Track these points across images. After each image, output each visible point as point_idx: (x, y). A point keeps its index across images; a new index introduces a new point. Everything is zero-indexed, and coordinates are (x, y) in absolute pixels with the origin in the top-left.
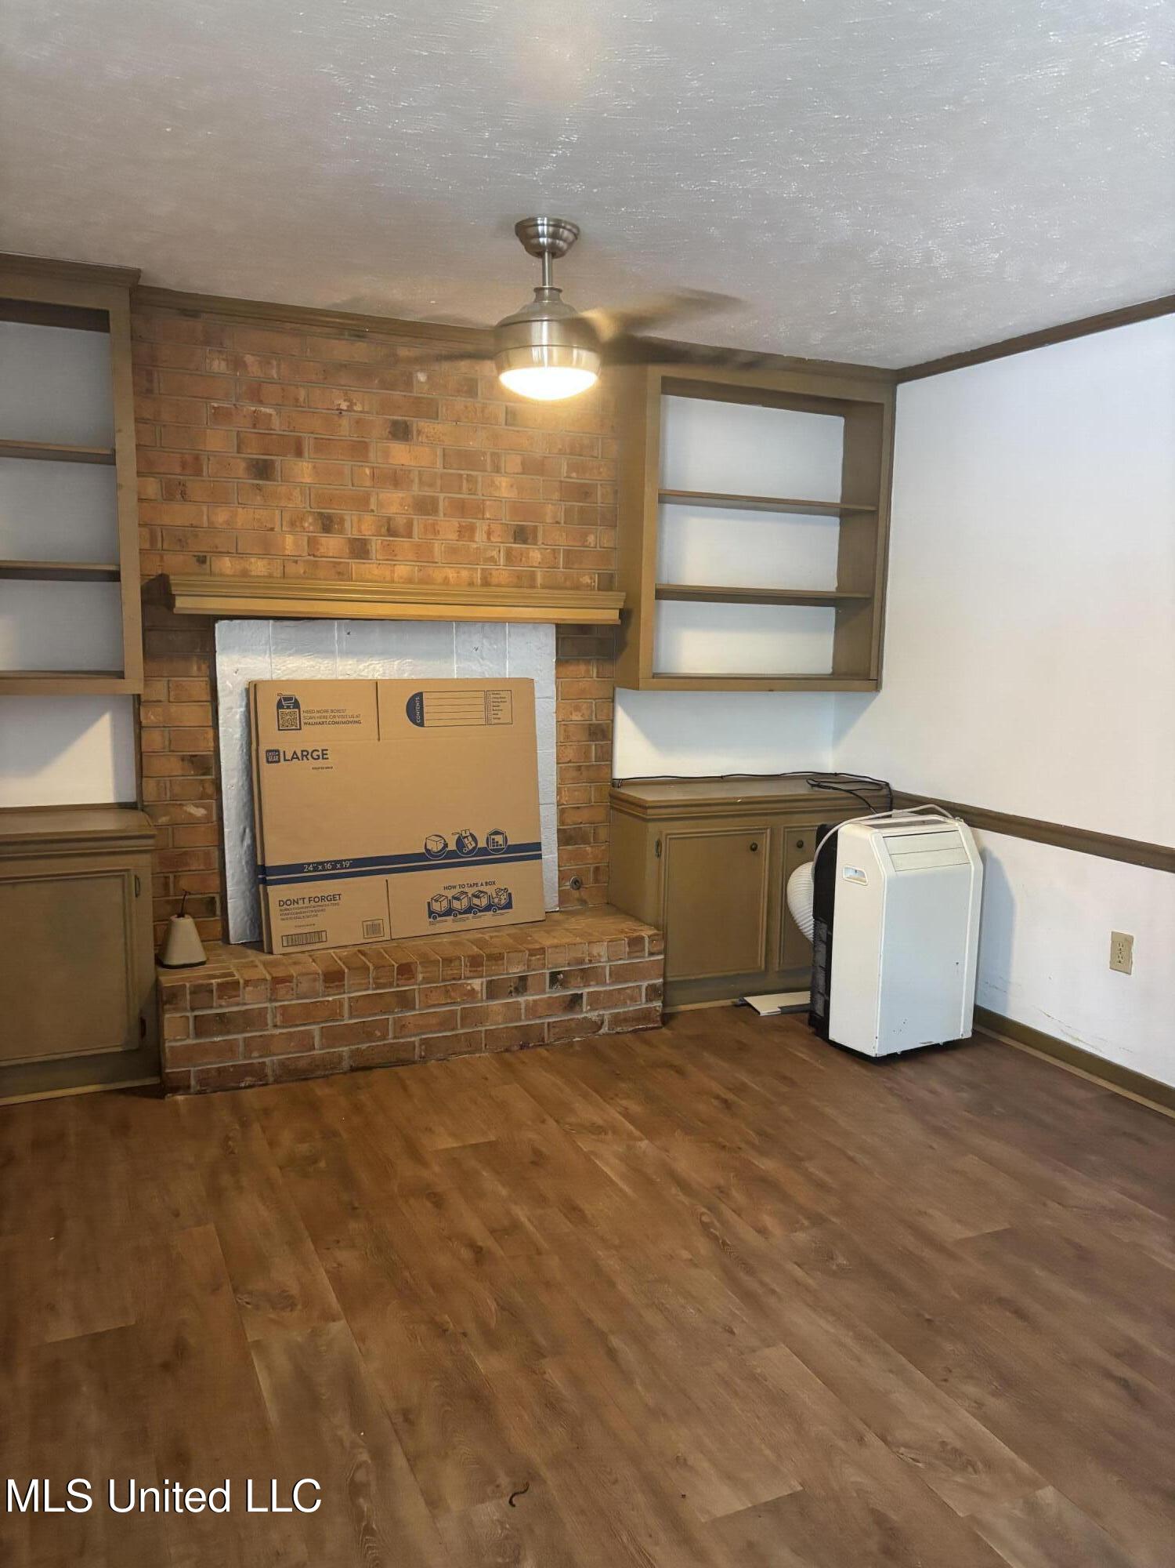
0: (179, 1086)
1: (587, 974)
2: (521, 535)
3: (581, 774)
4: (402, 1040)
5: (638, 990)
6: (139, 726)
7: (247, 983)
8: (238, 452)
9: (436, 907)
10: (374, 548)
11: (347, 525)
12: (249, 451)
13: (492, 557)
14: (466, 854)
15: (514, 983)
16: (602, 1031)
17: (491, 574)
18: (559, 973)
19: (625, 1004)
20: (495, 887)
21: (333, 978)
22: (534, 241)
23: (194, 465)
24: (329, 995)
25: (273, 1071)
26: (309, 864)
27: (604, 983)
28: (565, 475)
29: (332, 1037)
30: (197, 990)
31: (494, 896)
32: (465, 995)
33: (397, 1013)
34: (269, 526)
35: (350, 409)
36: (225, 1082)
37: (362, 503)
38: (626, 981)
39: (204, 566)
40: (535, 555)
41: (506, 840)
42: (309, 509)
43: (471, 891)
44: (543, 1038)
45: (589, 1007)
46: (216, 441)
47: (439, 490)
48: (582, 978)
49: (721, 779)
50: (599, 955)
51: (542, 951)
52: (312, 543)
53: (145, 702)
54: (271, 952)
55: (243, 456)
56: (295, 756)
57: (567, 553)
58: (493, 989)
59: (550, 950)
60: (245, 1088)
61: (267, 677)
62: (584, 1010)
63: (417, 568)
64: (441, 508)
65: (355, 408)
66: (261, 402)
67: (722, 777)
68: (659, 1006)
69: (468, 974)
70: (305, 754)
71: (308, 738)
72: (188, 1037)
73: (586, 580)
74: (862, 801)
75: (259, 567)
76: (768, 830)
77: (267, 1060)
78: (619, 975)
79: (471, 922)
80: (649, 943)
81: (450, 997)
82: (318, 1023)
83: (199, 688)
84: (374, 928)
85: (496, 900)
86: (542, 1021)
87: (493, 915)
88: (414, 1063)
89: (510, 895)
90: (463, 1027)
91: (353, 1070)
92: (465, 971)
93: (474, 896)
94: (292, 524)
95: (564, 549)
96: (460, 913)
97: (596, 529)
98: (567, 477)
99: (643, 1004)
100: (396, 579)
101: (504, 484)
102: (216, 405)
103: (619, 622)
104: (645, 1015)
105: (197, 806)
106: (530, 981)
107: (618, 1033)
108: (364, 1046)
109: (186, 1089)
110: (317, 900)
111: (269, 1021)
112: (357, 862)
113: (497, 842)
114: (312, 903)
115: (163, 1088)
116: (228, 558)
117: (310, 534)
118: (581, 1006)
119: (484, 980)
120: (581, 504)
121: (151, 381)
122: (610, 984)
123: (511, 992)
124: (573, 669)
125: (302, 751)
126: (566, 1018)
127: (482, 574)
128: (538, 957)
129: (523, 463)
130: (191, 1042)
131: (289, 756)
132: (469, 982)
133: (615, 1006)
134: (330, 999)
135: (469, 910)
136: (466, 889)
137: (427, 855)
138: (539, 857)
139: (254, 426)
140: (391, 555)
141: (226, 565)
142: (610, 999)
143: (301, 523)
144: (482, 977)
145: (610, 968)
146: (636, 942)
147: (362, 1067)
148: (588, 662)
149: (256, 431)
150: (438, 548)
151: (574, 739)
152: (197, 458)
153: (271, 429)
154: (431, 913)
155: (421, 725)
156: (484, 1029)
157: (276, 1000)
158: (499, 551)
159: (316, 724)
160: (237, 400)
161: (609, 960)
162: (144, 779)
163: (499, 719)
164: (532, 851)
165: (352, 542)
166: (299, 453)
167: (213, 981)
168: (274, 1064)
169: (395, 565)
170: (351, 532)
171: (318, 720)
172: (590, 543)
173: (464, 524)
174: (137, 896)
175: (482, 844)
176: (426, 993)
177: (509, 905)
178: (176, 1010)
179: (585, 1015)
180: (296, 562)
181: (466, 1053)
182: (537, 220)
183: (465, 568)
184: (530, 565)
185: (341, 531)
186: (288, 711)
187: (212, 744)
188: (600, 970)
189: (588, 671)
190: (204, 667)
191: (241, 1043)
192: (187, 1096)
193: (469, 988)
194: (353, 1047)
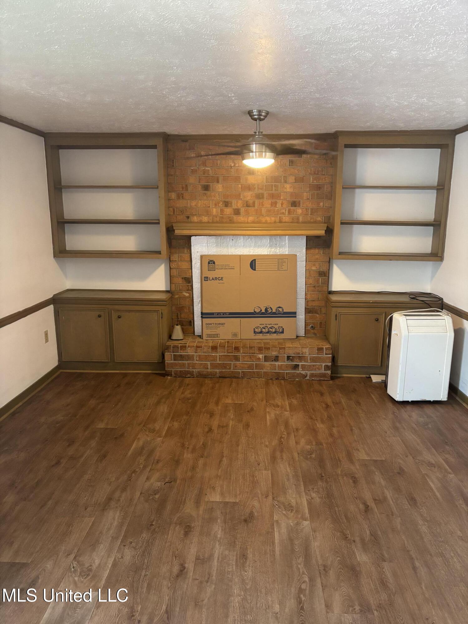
0: (168, 374)
1: (301, 358)
2: (294, 204)
3: (315, 289)
4: (236, 371)
5: (321, 366)
6: (170, 268)
7: (189, 346)
8: (199, 183)
9: (256, 330)
10: (242, 211)
11: (233, 204)
12: (202, 182)
13: (283, 212)
14: (268, 314)
15: (274, 358)
16: (307, 378)
17: (282, 218)
18: (290, 356)
19: (315, 370)
20: (278, 326)
21: (214, 348)
22: (253, 117)
23: (186, 188)
24: (213, 353)
25: (196, 374)
26: (216, 313)
27: (308, 362)
28: (312, 182)
29: (214, 366)
30: (174, 347)
31: (277, 328)
32: (257, 359)
33: (234, 362)
34: (208, 206)
35: (234, 166)
36: (183, 375)
37: (238, 197)
38: (316, 362)
39: (188, 219)
40: (299, 211)
41: (283, 310)
42: (221, 200)
43: (269, 326)
44: (284, 377)
45: (301, 370)
46: (192, 180)
47: (264, 190)
48: (299, 359)
49: (379, 293)
50: (306, 352)
51: (284, 348)
52: (222, 211)
53: (172, 261)
54: (203, 339)
55: (201, 184)
56: (213, 279)
57: (312, 209)
58: (266, 359)
59: (287, 348)
60: (188, 377)
61: (206, 254)
62: (300, 370)
63: (256, 217)
64: (265, 196)
65: (236, 165)
66: (206, 166)
67: (378, 292)
68: (329, 373)
69: (258, 353)
70: (216, 279)
71: (217, 273)
72: (172, 360)
73: (319, 219)
74: (427, 305)
75: (205, 219)
76: (384, 314)
77: (194, 370)
78: (313, 360)
79: (268, 336)
80: (325, 350)
81: (252, 359)
82: (210, 361)
83: (186, 256)
84: (235, 335)
85: (278, 330)
86: (284, 372)
87: (277, 335)
88: (240, 378)
89: (283, 329)
90: (256, 369)
91: (220, 377)
92: (257, 351)
93: (270, 328)
94: (216, 205)
95: (311, 208)
96: (265, 333)
97: (324, 200)
98: (312, 183)
99: (323, 371)
100: (249, 222)
101: (288, 187)
102: (192, 168)
103: (325, 235)
104: (324, 375)
105: (186, 293)
106: (279, 358)
107: (313, 380)
108: (224, 370)
109: (171, 375)
110: (217, 324)
111: (195, 359)
112: (230, 314)
113: (280, 311)
114: (216, 325)
115: (165, 375)
116: (195, 217)
117: (221, 208)
118: (298, 369)
119: (263, 355)
120: (317, 192)
121: (173, 163)
122: (310, 363)
123: (273, 360)
124: (312, 251)
125: (215, 278)
126: (292, 372)
127: (279, 218)
128: (282, 350)
129: (295, 179)
130: (172, 362)
131: (211, 279)
132: (258, 355)
133: (311, 370)
134: (213, 354)
135: (268, 332)
136: (267, 326)
137: (255, 313)
138: (295, 317)
139: (204, 174)
140: (247, 214)
141: (195, 219)
142: (309, 368)
143: (218, 205)
144: (263, 354)
145: (310, 357)
146: (320, 350)
147: (223, 377)
148: (319, 248)
149: (204, 175)
150: (264, 211)
151: (313, 276)
152: (186, 186)
153: (209, 175)
154: (255, 332)
155: (255, 270)
156: (263, 371)
157: (197, 353)
158: (286, 210)
159: (220, 269)
160: (199, 166)
161: (309, 354)
162: (171, 284)
163: (283, 268)
164: (293, 315)
165: (235, 210)
166: (218, 182)
167: (179, 345)
168: (196, 372)
169: (248, 217)
170: (234, 207)
171: (221, 268)
172: (321, 206)
173: (273, 201)
174: (162, 318)
175: (274, 311)
176: (243, 357)
177: (283, 332)
178: (168, 352)
179: (300, 372)
180: (216, 217)
181: (257, 378)
182: (253, 110)
183: (273, 217)
184: (297, 214)
185: (231, 206)
186: (211, 265)
187: (191, 274)
188: (306, 357)
189: (319, 252)
190: (188, 251)
191: (187, 364)
192: (171, 377)
193: (258, 357)
194: (220, 370)
